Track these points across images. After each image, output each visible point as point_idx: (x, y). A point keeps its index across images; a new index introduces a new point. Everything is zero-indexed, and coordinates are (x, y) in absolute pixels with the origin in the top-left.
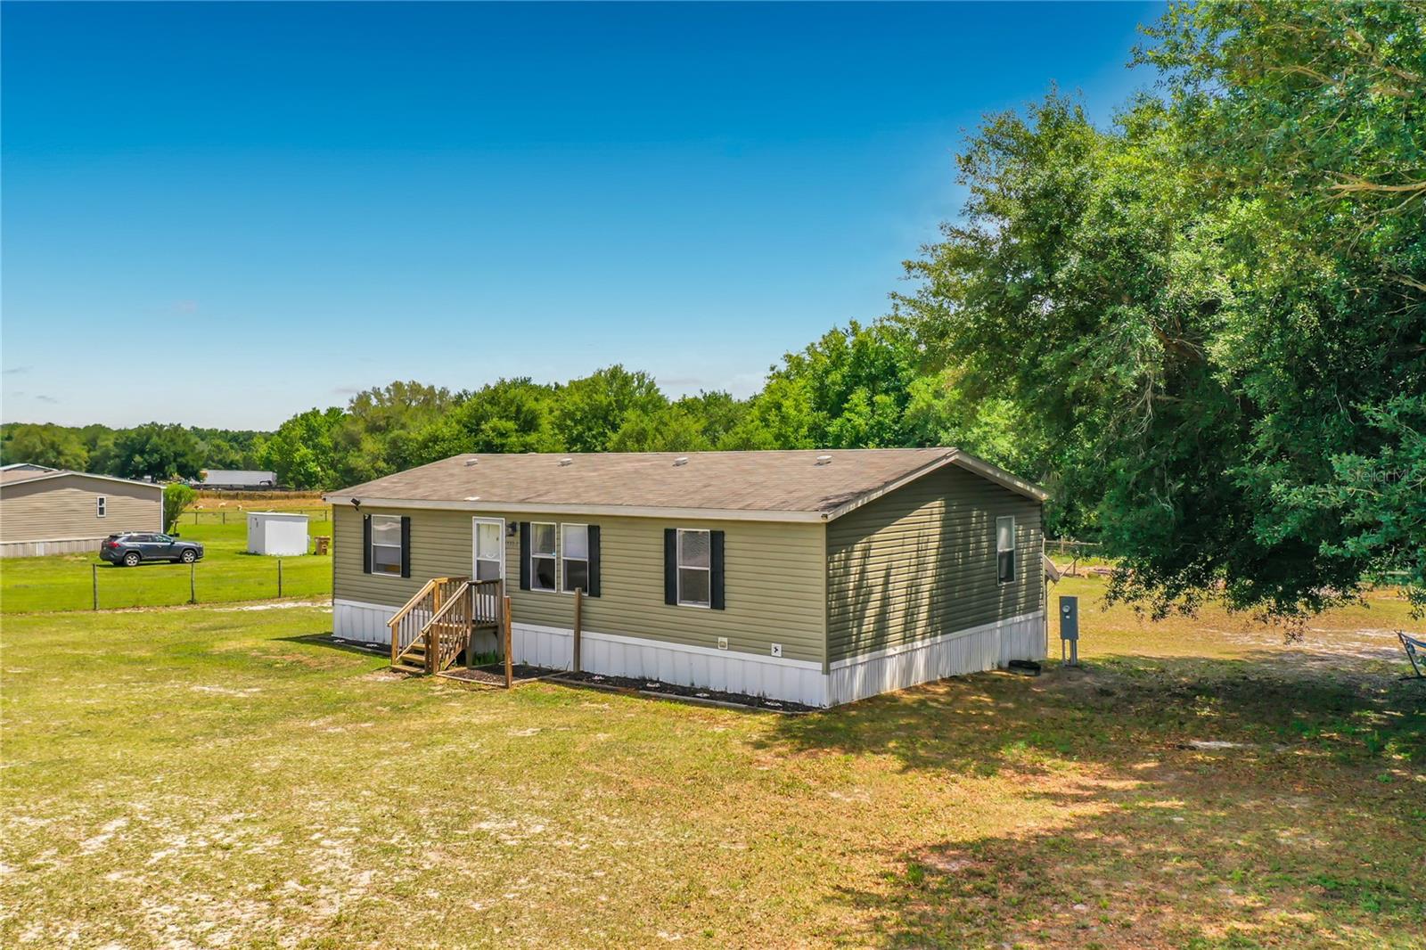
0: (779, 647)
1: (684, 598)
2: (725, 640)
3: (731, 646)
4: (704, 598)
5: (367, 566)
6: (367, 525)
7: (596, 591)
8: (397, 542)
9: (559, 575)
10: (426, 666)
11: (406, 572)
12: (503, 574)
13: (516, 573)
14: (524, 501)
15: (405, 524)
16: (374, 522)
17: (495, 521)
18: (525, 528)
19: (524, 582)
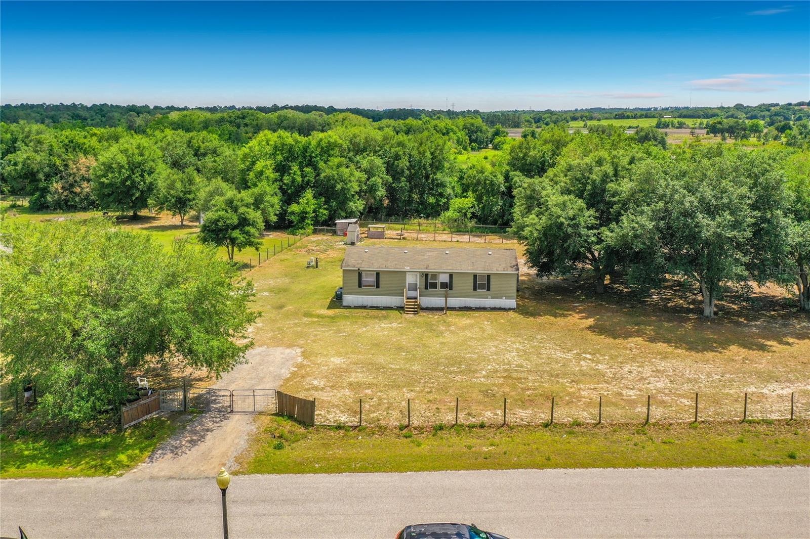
0: (505, 297)
1: (478, 289)
2: (490, 297)
3: (492, 298)
4: (484, 289)
5: (360, 286)
6: (360, 275)
7: (451, 289)
8: (373, 279)
9: (439, 286)
10: (416, 311)
11: (378, 287)
12: (418, 286)
13: (424, 286)
14: (427, 268)
15: (378, 274)
16: (363, 274)
17: (416, 273)
18: (427, 275)
19: (426, 288)
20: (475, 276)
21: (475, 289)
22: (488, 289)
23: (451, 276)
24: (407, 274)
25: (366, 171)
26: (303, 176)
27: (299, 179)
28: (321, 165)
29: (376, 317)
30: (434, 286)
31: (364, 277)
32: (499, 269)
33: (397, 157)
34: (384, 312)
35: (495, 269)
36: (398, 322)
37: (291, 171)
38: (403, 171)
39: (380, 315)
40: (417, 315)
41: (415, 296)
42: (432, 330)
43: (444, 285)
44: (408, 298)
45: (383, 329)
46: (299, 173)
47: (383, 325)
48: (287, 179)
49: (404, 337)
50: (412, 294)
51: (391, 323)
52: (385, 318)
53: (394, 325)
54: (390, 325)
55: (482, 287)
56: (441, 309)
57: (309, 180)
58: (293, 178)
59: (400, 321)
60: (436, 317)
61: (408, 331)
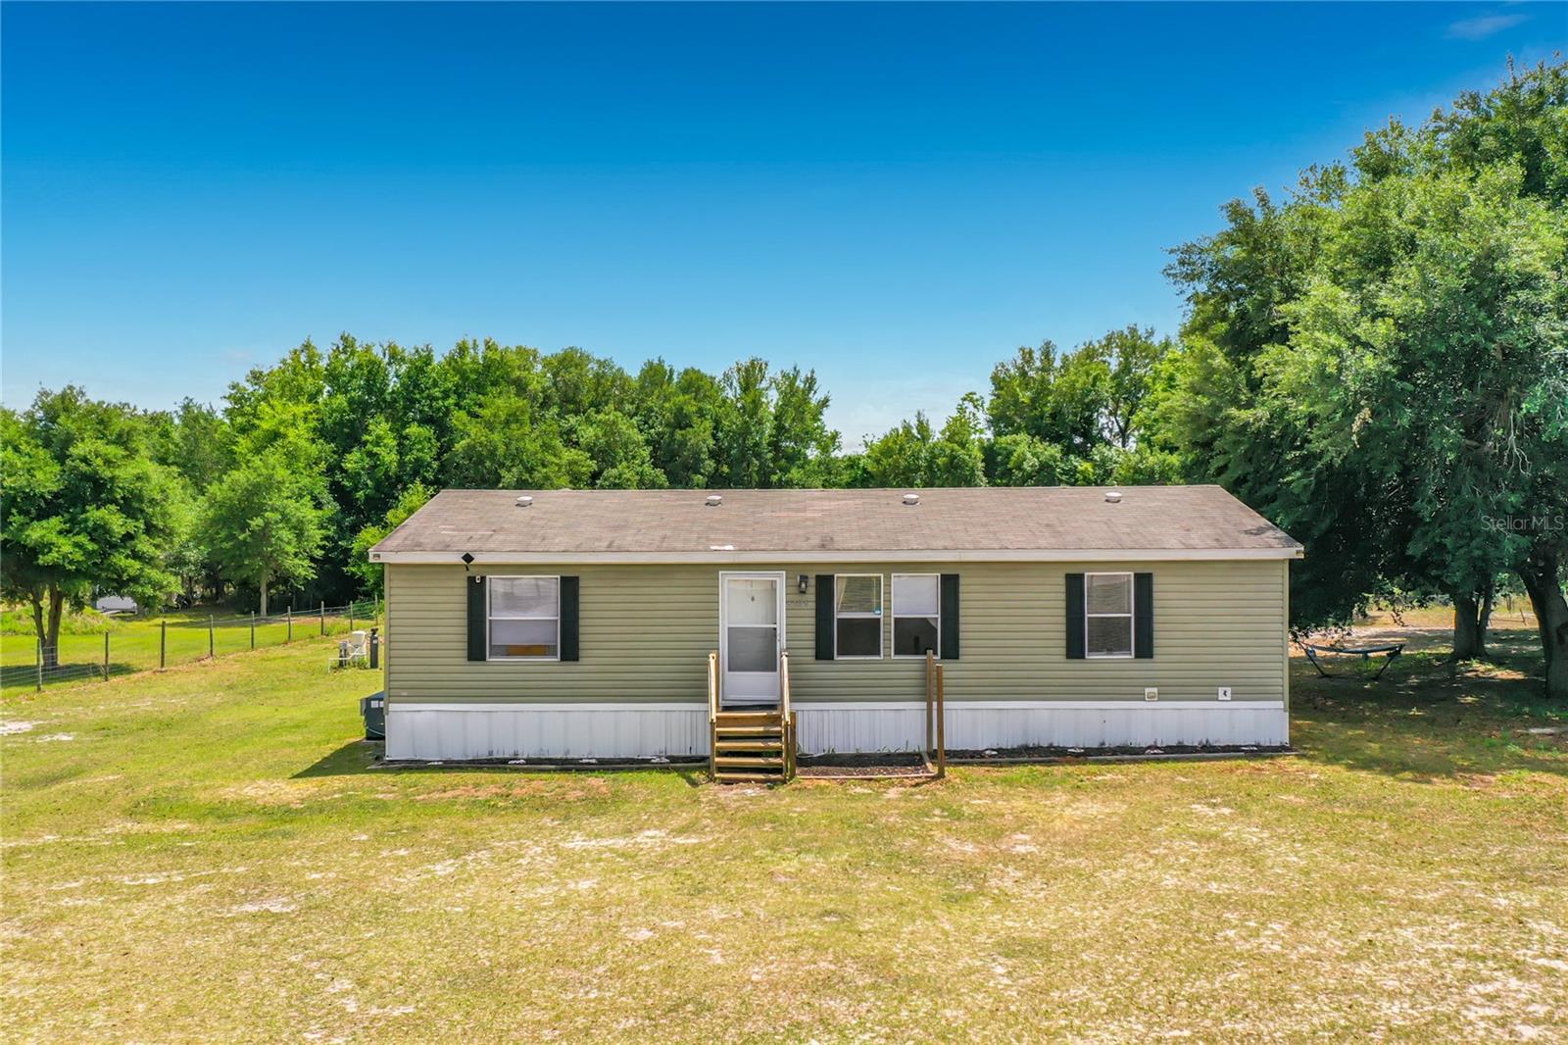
0: (1229, 690)
1: (1093, 650)
2: (1155, 690)
3: (1162, 696)
4: (1123, 647)
5: (476, 650)
6: (476, 591)
7: (951, 652)
8: (548, 612)
9: (888, 637)
10: (778, 770)
11: (570, 650)
12: (782, 642)
13: (808, 640)
14: (823, 547)
15: (570, 587)
16: (496, 585)
17: (768, 576)
18: (825, 584)
19: (823, 653)
20: (1074, 583)
21: (1075, 650)
22: (1145, 650)
23: (950, 585)
24: (725, 579)
25: (593, 451)
26: (402, 450)
27: (390, 458)
28: (458, 418)
29: (545, 806)
30: (862, 637)
31: (498, 601)
32: (1196, 542)
33: (681, 421)
34: (597, 782)
35: (1173, 542)
36: (675, 823)
37: (365, 437)
38: (698, 460)
39: (571, 796)
40: (782, 790)
41: (767, 697)
42: (894, 861)
43: (914, 637)
44: (726, 709)
45: (572, 863)
46: (391, 441)
47: (577, 843)
48: (353, 461)
49: (716, 913)
50: (751, 685)
51: (628, 832)
52: (598, 805)
53: (650, 838)
54: (620, 843)
55: (1110, 637)
56: (912, 760)
57: (417, 460)
58: (371, 454)
59: (685, 817)
60: (893, 793)
61: (740, 867)
